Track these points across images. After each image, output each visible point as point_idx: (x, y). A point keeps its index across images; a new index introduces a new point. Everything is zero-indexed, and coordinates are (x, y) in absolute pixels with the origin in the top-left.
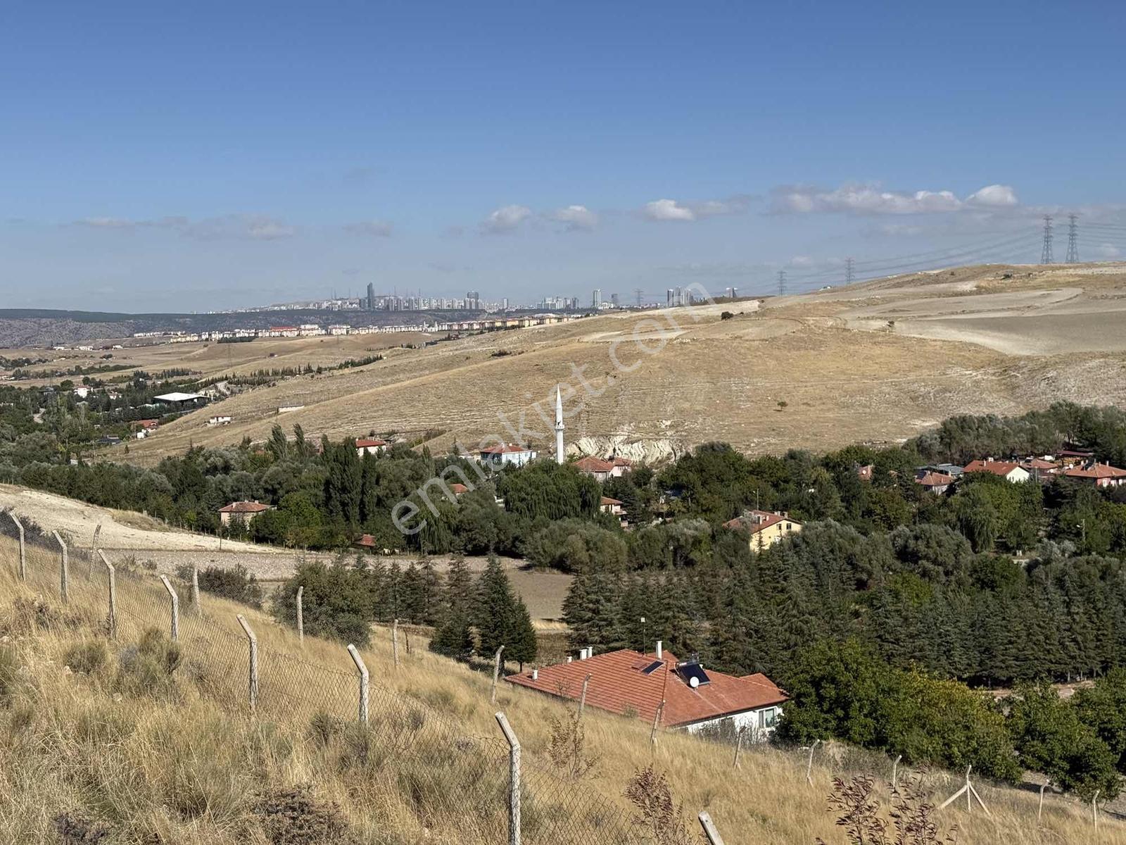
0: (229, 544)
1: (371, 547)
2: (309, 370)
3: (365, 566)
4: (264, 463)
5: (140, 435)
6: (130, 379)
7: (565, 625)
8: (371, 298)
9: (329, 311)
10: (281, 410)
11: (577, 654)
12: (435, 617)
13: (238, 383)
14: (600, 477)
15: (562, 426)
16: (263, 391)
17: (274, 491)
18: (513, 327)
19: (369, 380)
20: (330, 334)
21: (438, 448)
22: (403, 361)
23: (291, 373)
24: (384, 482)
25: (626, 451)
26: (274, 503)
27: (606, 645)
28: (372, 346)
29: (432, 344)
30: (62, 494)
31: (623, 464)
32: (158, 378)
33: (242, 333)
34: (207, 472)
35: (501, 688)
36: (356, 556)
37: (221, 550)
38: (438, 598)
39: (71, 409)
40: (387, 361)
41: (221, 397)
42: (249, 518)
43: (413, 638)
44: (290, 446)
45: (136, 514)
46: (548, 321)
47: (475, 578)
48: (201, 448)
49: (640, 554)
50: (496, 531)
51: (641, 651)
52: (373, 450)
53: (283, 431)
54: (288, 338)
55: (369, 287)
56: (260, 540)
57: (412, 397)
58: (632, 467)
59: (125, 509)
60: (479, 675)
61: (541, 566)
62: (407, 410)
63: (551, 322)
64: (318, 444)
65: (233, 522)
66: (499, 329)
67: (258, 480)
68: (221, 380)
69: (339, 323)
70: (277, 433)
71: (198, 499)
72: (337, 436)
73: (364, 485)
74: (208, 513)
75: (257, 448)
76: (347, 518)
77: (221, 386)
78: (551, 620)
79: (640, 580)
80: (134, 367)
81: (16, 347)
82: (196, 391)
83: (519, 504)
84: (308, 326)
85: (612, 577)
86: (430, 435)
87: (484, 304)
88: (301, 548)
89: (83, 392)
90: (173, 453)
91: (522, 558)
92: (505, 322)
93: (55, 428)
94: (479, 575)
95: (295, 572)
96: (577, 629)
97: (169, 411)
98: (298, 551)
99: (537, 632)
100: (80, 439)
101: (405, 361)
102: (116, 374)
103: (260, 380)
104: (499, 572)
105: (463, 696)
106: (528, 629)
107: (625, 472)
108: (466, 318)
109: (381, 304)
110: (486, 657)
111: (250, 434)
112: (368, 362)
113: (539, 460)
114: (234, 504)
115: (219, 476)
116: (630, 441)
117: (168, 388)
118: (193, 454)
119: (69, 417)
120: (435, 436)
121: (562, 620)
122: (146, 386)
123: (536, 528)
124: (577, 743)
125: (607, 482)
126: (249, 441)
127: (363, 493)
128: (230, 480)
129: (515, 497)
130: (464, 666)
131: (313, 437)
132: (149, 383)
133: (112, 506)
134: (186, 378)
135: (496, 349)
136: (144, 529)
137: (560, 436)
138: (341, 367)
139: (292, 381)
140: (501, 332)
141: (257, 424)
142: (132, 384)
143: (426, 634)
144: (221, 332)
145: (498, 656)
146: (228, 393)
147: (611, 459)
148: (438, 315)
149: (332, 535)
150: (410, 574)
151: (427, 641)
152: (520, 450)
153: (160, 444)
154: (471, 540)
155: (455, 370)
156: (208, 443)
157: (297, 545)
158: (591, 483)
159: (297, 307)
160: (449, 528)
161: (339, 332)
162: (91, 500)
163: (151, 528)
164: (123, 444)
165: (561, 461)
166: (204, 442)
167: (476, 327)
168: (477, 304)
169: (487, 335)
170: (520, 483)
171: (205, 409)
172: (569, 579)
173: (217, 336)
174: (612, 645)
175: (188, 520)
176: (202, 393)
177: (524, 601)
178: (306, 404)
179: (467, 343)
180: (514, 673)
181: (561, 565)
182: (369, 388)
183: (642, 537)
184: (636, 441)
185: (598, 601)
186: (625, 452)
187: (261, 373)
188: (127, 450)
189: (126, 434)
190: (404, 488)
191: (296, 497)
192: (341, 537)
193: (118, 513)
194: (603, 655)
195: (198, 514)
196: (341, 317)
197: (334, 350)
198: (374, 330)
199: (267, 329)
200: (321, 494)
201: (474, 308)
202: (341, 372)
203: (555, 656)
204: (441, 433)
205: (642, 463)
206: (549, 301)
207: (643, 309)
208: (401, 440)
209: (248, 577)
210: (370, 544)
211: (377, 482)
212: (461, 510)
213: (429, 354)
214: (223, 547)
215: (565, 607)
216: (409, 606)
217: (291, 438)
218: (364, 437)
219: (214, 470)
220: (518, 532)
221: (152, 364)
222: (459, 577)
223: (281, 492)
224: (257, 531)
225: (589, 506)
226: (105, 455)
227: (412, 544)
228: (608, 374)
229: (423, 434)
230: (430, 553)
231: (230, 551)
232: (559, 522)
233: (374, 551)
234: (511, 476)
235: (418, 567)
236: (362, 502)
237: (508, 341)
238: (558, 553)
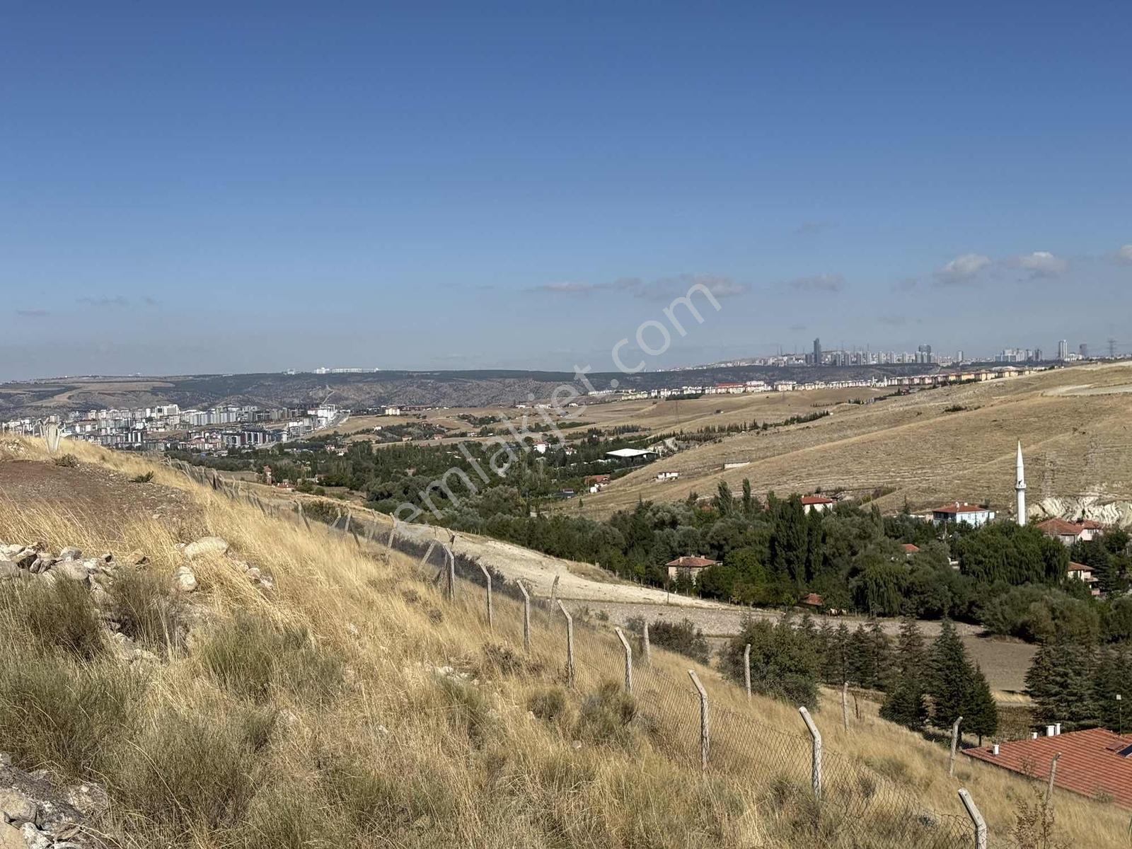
0: (676, 598)
1: (818, 607)
2: (755, 426)
3: (811, 625)
4: (710, 519)
5: (593, 490)
6: (584, 435)
7: (1028, 698)
8: (817, 354)
9: (774, 367)
10: (727, 466)
11: (1043, 731)
12: (885, 682)
13: (686, 440)
14: (1067, 541)
15: (1023, 485)
16: (709, 446)
17: (720, 547)
18: (969, 381)
19: (815, 437)
20: (776, 390)
21: (889, 507)
22: (850, 417)
23: (737, 429)
24: (830, 541)
25: (1097, 513)
26: (720, 558)
27: (1076, 723)
28: (818, 402)
29: (881, 399)
30: (523, 545)
31: (1093, 527)
32: (610, 434)
33: (689, 390)
34: (656, 526)
35: (959, 762)
36: (802, 615)
37: (669, 604)
38: (888, 662)
39: (531, 464)
40: (834, 416)
41: (669, 453)
42: (695, 573)
43: (862, 703)
44: (736, 502)
45: (590, 566)
46: (1007, 374)
47: (928, 643)
48: (650, 503)
49: (1115, 625)
50: (950, 594)
51: (1116, 731)
52: (819, 508)
53: (729, 487)
54: (734, 395)
55: (816, 343)
56: (706, 595)
57: (860, 453)
58: (1105, 530)
59: (579, 561)
60: (934, 746)
61: (1000, 632)
62: (854, 467)
63: (1011, 375)
64: (763, 500)
65: (680, 575)
66: (952, 383)
67: (704, 535)
68: (669, 436)
69: (785, 379)
70: (723, 489)
71: (647, 552)
72: (783, 492)
73: (810, 542)
74: (655, 567)
75: (703, 503)
76: (793, 577)
77: (669, 442)
78: (1013, 692)
79: (1115, 654)
80: (588, 424)
81: (483, 406)
82: (645, 448)
83: (974, 567)
84: (754, 383)
85: (1082, 649)
86: (879, 492)
87: (936, 357)
88: (747, 604)
89: (541, 448)
90: (623, 508)
91: (979, 625)
92: (959, 376)
93: (516, 482)
94: (933, 641)
95: (741, 629)
96: (1042, 704)
97: (620, 466)
98: (744, 608)
99: (998, 704)
100: (539, 493)
101: (853, 417)
102: (572, 431)
103: (707, 436)
104: (954, 638)
105: (918, 767)
106: (988, 699)
107: (1095, 536)
108: (917, 372)
109: (828, 359)
110: (941, 727)
111: (697, 490)
112: (814, 418)
113: (998, 521)
114: (681, 559)
115: (667, 530)
116: (1101, 503)
117: (619, 444)
118: (642, 508)
119: (529, 471)
120: (884, 494)
121: (1025, 693)
122: (598, 442)
123: (994, 593)
124: (1046, 826)
125: (1074, 546)
126: (696, 496)
127: (809, 551)
128: (677, 535)
129: (972, 559)
130: (916, 735)
131: (759, 493)
132: (602, 439)
133: (567, 558)
134: (636, 434)
135: (950, 404)
136: (597, 581)
137: (1021, 496)
138: (786, 423)
139: (738, 437)
140: (955, 387)
141: (703, 480)
142: (586, 440)
143: (876, 700)
144: (669, 389)
145: (956, 728)
146: (676, 449)
147: (1080, 521)
148: (887, 370)
149: (777, 593)
150: (858, 636)
151: (878, 706)
152: (975, 510)
153: (612, 499)
154: (923, 603)
155: (906, 426)
156: (657, 498)
157: (743, 602)
158: (1057, 548)
159: (743, 364)
160: (900, 589)
161: (785, 388)
162: (548, 552)
163: (603, 580)
164: (577, 499)
165: (1022, 522)
166: (653, 498)
167: (927, 381)
168: (929, 358)
169: (940, 389)
170: (976, 545)
171: (654, 464)
172: (1033, 649)
173: (665, 393)
174: (1083, 722)
175: (637, 574)
176: (651, 449)
177: (983, 671)
178: (751, 461)
179: (918, 399)
180: (972, 746)
181: (1024, 633)
182: (814, 444)
183: (1117, 608)
184: (1111, 502)
185: (1066, 675)
186: (1095, 514)
187: (707, 429)
188: (581, 504)
189: (581, 489)
190: (851, 547)
191: (741, 553)
192: (786, 595)
193: (572, 564)
194: (1073, 734)
195: (647, 567)
196: (786, 373)
197: (780, 406)
198: (821, 386)
199: (714, 386)
200: (767, 552)
201: (925, 361)
202: (787, 428)
203: (1018, 731)
204: (891, 491)
205: (1116, 526)
206: (1008, 353)
207: (1116, 360)
208: (848, 498)
209: (695, 632)
210: (816, 603)
211: (824, 541)
212: (912, 571)
213: (878, 410)
214: (671, 601)
215: (1029, 679)
216: (858, 669)
217: (737, 494)
218: (810, 494)
219: (661, 524)
220: (974, 596)
221: (605, 421)
222: (910, 641)
223: (726, 548)
224: (703, 586)
225: (1055, 571)
226: (561, 509)
227: (860, 603)
228: (1075, 430)
229: (871, 492)
230: (879, 615)
231: (677, 605)
232: (1021, 587)
233: (821, 611)
234: (967, 537)
235: (867, 629)
236: (808, 561)
237: (962, 396)
238: (1020, 621)
